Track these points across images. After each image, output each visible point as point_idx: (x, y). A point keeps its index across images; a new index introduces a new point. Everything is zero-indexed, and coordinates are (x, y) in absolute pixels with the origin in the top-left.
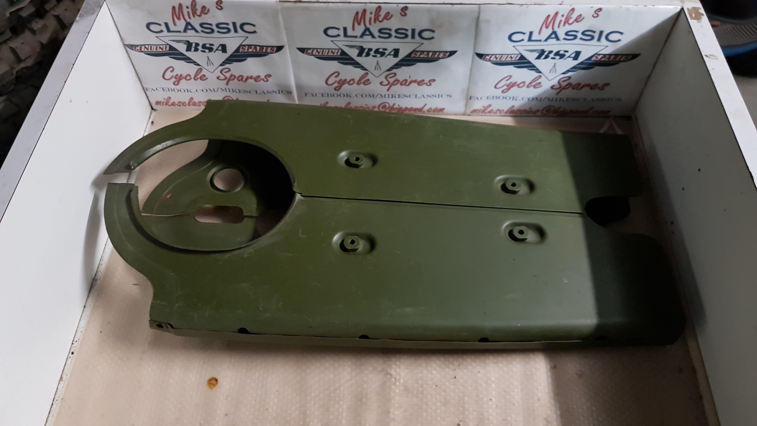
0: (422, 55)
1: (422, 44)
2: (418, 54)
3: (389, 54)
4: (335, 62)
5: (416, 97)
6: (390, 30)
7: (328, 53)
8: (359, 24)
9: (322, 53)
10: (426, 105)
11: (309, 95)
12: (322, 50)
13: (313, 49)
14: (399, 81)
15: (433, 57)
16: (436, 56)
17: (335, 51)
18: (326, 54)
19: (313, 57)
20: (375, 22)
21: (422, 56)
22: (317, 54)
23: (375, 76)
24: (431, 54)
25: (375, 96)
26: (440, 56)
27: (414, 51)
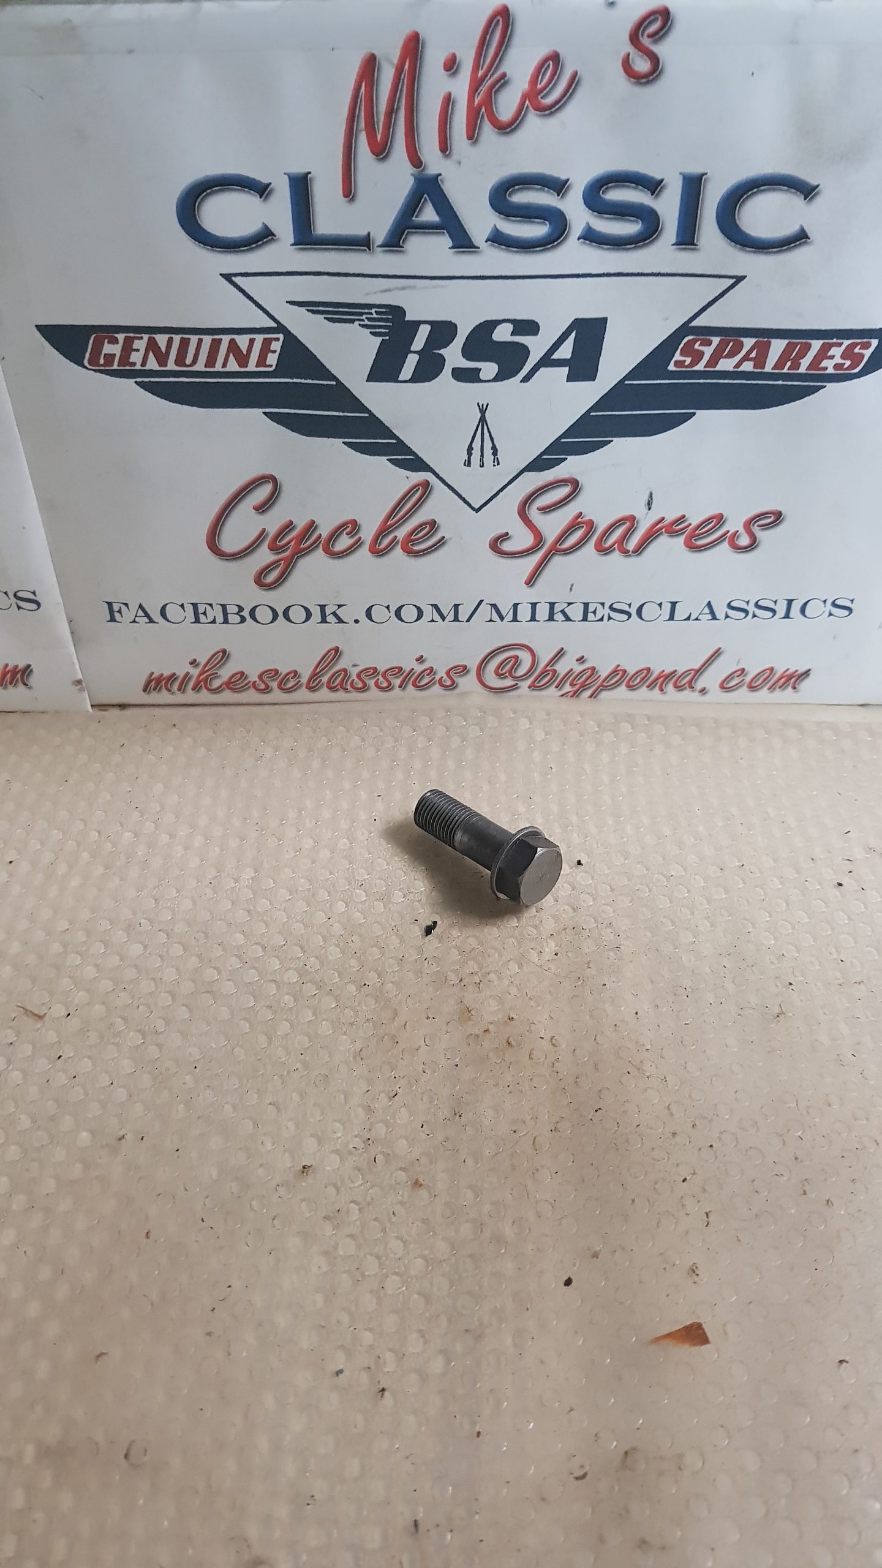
0: (731, 355)
1: (739, 279)
2: (708, 351)
3: (547, 361)
4: (256, 415)
5: (671, 618)
6: (559, 187)
7: (211, 361)
8: (381, 151)
9: (180, 360)
10: (717, 653)
11: (128, 615)
12: (177, 339)
13: (132, 335)
14: (591, 525)
15: (785, 370)
16: (805, 363)
17: (252, 341)
18: (200, 366)
19: (130, 382)
20: (473, 135)
21: (726, 364)
22: (152, 364)
23: (469, 505)
24: (778, 347)
25: (463, 615)
26: (829, 366)
27: (685, 329)
